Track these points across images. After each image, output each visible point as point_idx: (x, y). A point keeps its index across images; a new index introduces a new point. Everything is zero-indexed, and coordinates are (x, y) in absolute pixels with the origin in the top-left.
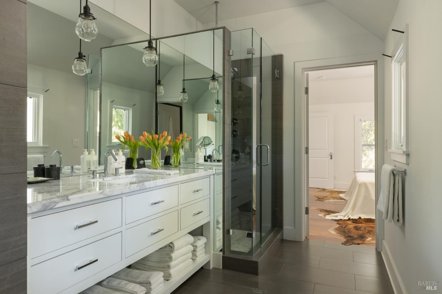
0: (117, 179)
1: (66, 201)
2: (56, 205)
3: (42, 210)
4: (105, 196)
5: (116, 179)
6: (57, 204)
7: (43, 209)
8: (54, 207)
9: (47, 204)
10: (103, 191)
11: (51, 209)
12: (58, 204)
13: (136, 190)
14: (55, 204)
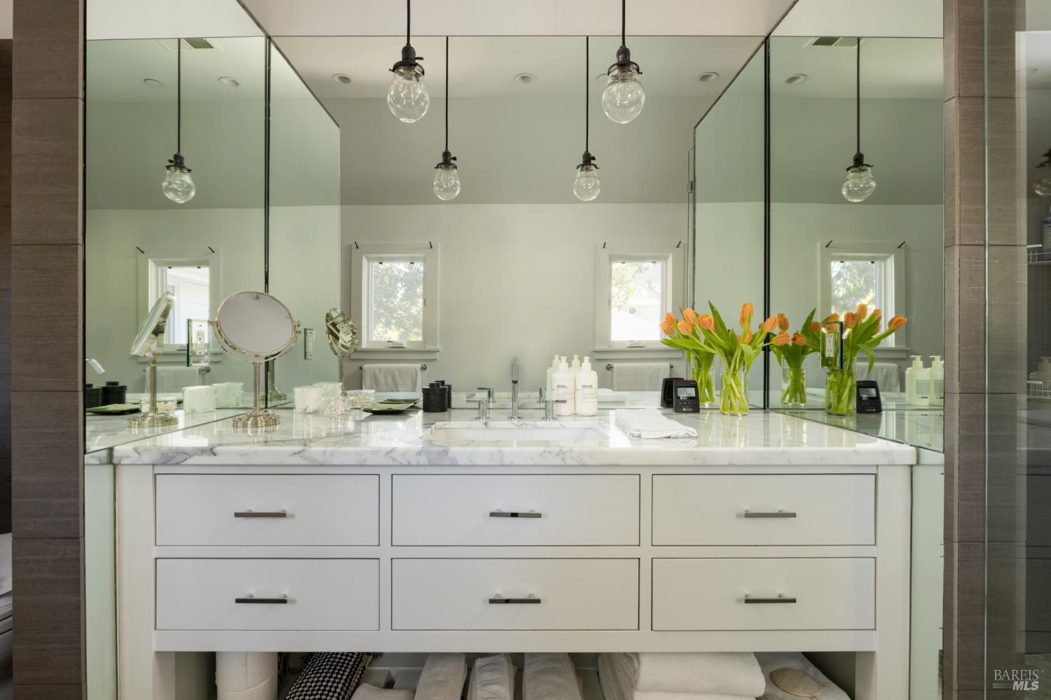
0: (529, 427)
1: (209, 455)
2: (187, 459)
3: (159, 463)
4: (308, 463)
5: (524, 426)
6: (190, 457)
7: (161, 462)
8: (185, 463)
9: (170, 455)
10: (303, 450)
11: (177, 464)
12: (192, 458)
13: (415, 463)
14: (185, 456)
